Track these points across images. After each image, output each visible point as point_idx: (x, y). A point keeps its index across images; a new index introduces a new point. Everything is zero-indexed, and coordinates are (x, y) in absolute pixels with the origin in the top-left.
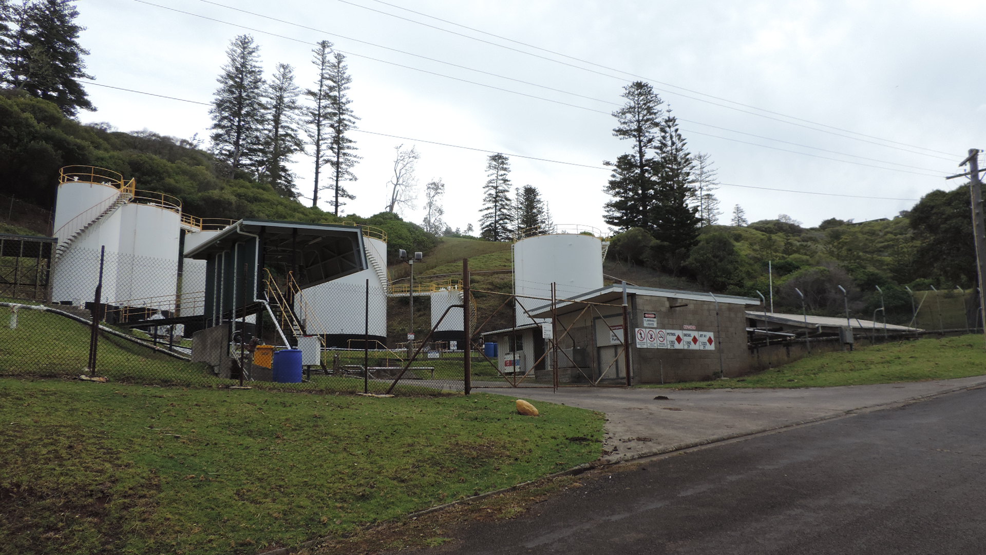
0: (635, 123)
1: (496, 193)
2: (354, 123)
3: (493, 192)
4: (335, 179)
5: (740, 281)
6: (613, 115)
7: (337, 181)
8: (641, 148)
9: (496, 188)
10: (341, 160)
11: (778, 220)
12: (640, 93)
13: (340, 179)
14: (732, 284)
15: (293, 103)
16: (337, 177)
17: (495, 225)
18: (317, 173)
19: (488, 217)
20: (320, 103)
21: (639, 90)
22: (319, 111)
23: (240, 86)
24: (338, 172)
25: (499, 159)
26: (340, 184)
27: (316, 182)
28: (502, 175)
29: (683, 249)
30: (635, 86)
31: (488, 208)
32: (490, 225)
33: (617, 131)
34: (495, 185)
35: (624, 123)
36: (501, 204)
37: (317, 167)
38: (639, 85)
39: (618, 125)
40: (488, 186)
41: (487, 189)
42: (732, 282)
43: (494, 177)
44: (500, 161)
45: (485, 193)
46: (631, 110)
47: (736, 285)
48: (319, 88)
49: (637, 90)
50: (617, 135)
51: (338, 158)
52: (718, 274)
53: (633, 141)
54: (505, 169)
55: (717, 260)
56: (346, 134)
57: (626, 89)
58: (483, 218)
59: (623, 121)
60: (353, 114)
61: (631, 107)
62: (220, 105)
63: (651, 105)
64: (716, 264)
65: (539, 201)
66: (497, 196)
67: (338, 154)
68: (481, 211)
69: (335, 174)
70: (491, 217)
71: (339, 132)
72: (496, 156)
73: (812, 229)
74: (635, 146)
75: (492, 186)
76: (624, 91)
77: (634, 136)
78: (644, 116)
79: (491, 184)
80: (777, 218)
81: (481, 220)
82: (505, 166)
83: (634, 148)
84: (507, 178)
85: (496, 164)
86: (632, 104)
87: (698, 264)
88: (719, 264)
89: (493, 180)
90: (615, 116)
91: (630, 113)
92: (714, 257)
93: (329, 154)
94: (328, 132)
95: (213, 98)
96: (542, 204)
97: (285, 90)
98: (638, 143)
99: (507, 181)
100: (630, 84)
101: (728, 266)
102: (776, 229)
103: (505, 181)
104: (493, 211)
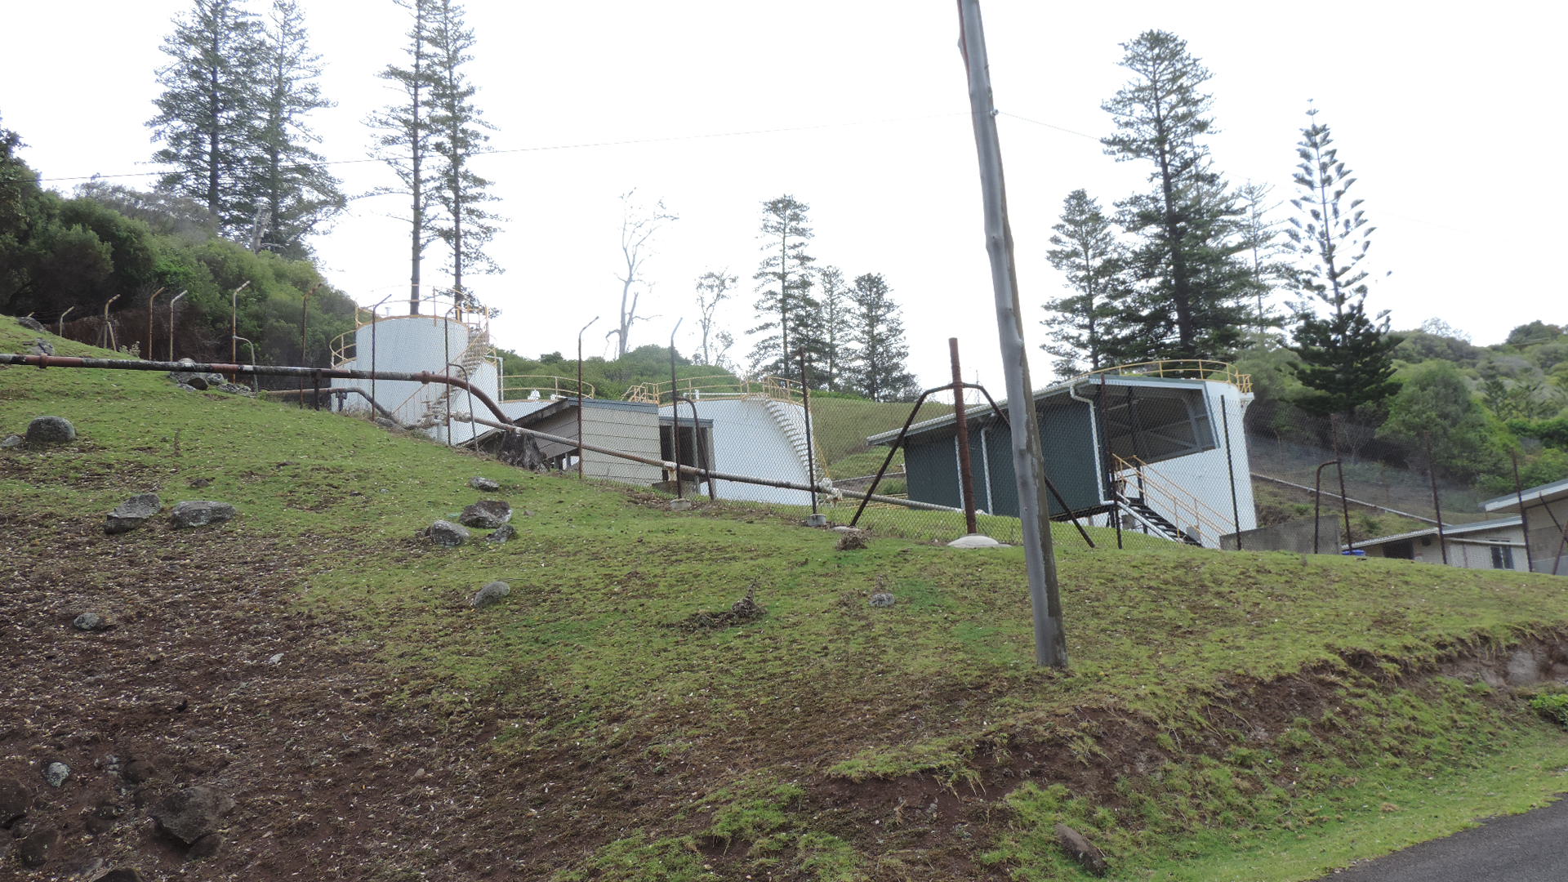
0: (1152, 125)
1: (784, 288)
2: (486, 138)
3: (777, 286)
4: (453, 271)
5: (1495, 465)
6: (1103, 108)
7: (458, 275)
8: (1167, 177)
9: (782, 277)
10: (463, 226)
11: (1420, 331)
12: (1158, 56)
13: (463, 271)
14: (1484, 472)
15: (313, 91)
16: (458, 266)
17: (786, 365)
18: (416, 260)
19: (766, 348)
20: (416, 94)
21: (1156, 51)
22: (415, 114)
23: (213, 59)
24: (458, 254)
25: (786, 208)
26: (464, 282)
27: (415, 279)
28: (795, 246)
29: (1369, 403)
30: (1146, 39)
31: (767, 326)
32: (776, 367)
33: (1110, 143)
34: (779, 270)
35: (1127, 124)
36: (798, 317)
37: (417, 248)
38: (1156, 40)
39: (1112, 130)
40: (762, 274)
41: (762, 280)
42: (1481, 467)
43: (776, 251)
44: (788, 212)
45: (757, 290)
46: (1137, 95)
47: (1489, 472)
48: (414, 62)
49: (1152, 49)
50: (1113, 153)
51: (457, 221)
52: (1456, 452)
53: (1148, 165)
54: (801, 232)
55: (1447, 423)
56: (470, 165)
57: (1126, 48)
58: (756, 349)
59: (1124, 119)
60: (482, 117)
61: (1141, 89)
62: (171, 105)
63: (1185, 81)
64: (1445, 432)
65: (890, 307)
66: (787, 296)
67: (456, 213)
68: (750, 332)
69: (453, 260)
70: (774, 347)
71: (457, 161)
72: (779, 202)
73: (1495, 348)
74: (1155, 175)
75: (774, 274)
76: (1123, 54)
77: (1150, 152)
78: (1173, 108)
79: (770, 269)
80: (1418, 327)
81: (752, 355)
82: (801, 225)
83: (1152, 180)
84: (807, 252)
85: (779, 220)
86: (1145, 82)
87: (1412, 433)
88: (1452, 431)
89: (775, 258)
90: (1109, 109)
91: (1142, 101)
92: (1440, 416)
93: (439, 215)
94: (434, 164)
95: (160, 91)
96: (897, 311)
97: (291, 63)
98: (1160, 169)
99: (808, 259)
100: (1136, 37)
101: (1469, 436)
102: (1419, 353)
103: (803, 259)
104: (779, 331)
